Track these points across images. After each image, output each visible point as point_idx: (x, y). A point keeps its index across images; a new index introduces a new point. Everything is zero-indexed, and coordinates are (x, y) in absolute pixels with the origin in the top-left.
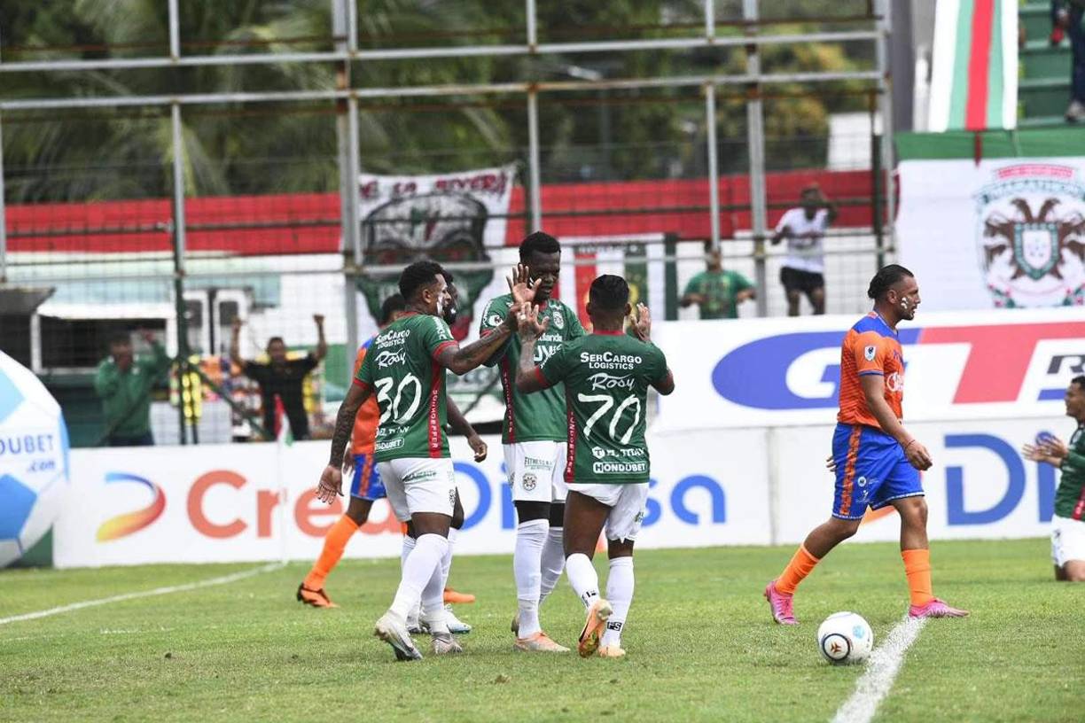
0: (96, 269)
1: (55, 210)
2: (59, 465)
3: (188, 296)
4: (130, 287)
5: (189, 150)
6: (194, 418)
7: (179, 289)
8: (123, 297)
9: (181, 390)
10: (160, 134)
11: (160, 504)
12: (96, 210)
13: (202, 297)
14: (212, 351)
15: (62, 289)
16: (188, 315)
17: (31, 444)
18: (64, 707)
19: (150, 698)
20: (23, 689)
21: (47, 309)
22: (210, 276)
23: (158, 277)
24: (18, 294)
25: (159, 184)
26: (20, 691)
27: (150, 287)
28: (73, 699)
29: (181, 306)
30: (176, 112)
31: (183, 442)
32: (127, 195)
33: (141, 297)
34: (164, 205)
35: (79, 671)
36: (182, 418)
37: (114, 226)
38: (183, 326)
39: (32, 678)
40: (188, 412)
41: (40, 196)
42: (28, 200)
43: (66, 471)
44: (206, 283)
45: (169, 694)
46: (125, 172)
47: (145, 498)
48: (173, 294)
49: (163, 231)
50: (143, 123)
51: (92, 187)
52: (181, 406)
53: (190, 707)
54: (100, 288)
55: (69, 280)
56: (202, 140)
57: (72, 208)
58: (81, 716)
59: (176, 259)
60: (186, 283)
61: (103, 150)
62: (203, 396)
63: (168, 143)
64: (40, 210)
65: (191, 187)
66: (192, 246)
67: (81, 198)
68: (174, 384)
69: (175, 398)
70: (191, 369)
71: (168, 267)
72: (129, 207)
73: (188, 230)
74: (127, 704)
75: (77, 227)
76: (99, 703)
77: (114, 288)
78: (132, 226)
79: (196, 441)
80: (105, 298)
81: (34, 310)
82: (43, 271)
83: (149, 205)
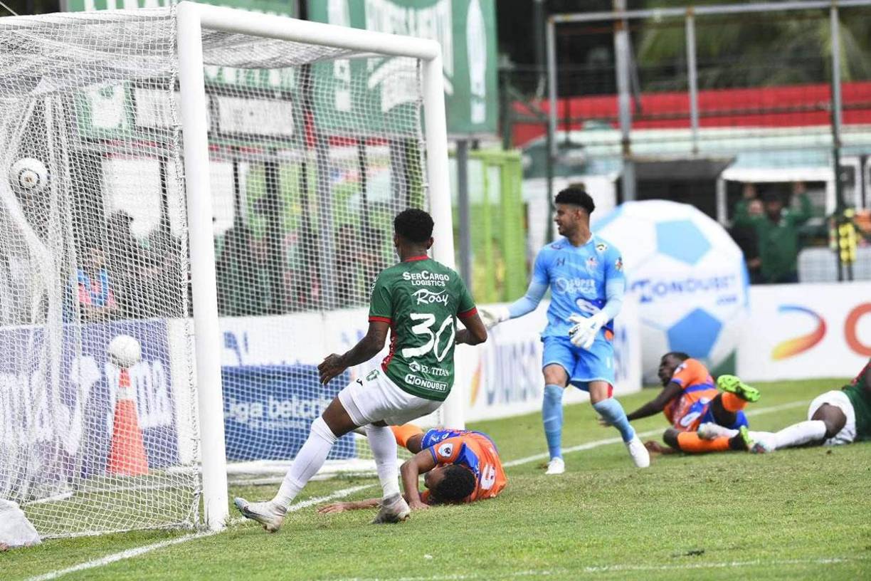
0: (770, 142)
1: (737, 94)
2: (741, 299)
3: (844, 162)
4: (797, 156)
5: (844, 43)
6: (849, 261)
7: (837, 156)
8: (791, 164)
9: (838, 237)
10: (821, 32)
11: (821, 331)
12: (769, 94)
13: (855, 162)
14: (864, 205)
15: (742, 158)
16: (844, 177)
17: (718, 283)
18: (745, 493)
19: (815, 487)
20: (713, 479)
21: (730, 174)
22: (862, 146)
23: (818, 147)
24: (706, 163)
25: (819, 71)
26: (711, 481)
27: (813, 155)
28: (752, 487)
29: (839, 170)
30: (834, 14)
31: (840, 279)
32: (796, 81)
33: (806, 163)
34: (824, 89)
35: (757, 464)
36: (840, 261)
37: (783, 106)
38: (840, 186)
39: (720, 470)
40: (844, 255)
41: (725, 83)
42: (716, 86)
43: (746, 304)
44: (858, 151)
45: (830, 483)
46: (793, 62)
47: (810, 326)
48: (831, 160)
49: (823, 110)
50: (807, 22)
51: (767, 75)
52: (838, 250)
53: (847, 494)
54: (772, 156)
55: (748, 150)
56: (856, 35)
57: (751, 93)
58: (760, 500)
59: (834, 133)
60: (843, 152)
61: (776, 45)
62: (857, 243)
63: (827, 38)
64: (724, 94)
65: (846, 74)
66: (848, 120)
67: (758, 84)
68: (833, 233)
69: (833, 244)
70: (847, 221)
71: (827, 138)
72: (795, 91)
73: (845, 109)
74: (796, 491)
75: (755, 108)
76: (773, 490)
77: (785, 156)
78: (797, 106)
79: (851, 278)
80: (777, 164)
81: (718, 175)
82: (728, 144)
83: (812, 89)
